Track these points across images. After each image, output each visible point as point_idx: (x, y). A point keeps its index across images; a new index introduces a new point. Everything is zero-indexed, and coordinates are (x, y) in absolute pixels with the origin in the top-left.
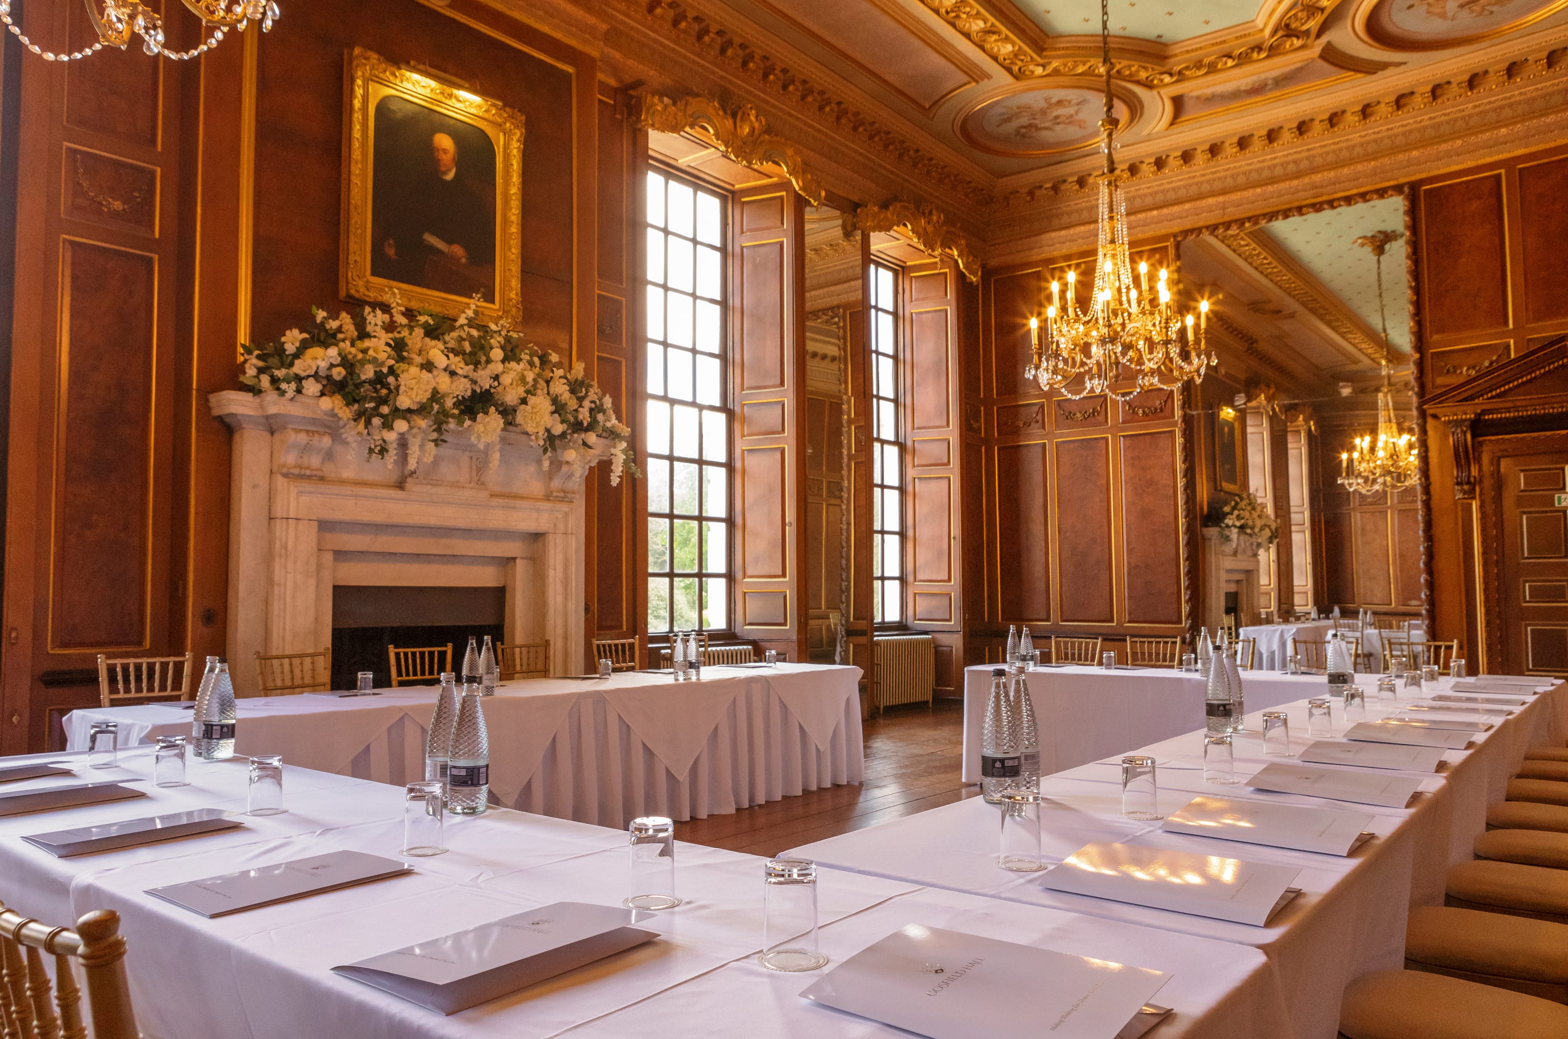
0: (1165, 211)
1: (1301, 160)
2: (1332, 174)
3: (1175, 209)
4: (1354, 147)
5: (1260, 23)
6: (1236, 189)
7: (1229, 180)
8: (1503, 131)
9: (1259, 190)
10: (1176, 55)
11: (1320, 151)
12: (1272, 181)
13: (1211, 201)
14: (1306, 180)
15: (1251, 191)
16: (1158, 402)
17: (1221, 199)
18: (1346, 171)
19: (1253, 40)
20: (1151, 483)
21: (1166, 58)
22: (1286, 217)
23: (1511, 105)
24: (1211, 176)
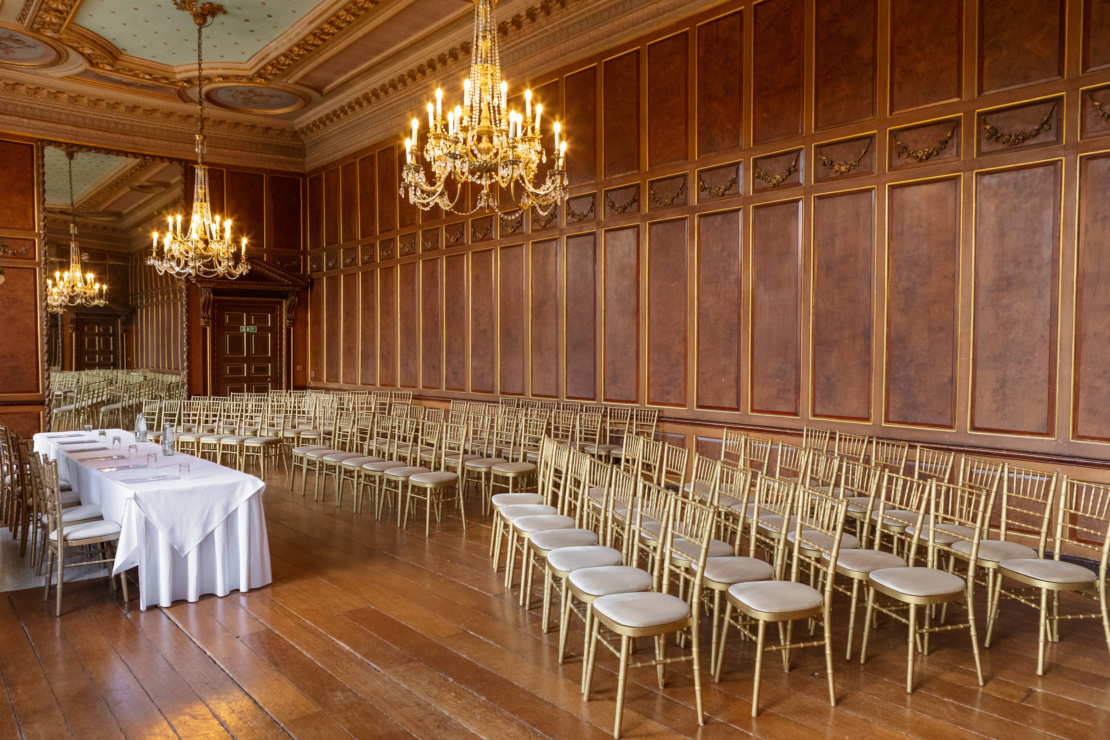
0: (34, 122)
1: (126, 124)
2: (144, 140)
3: (43, 124)
4: (156, 129)
5: (177, 70)
6: (84, 126)
7: (80, 119)
8: (227, 151)
9: (100, 133)
10: (121, 60)
11: (137, 124)
12: (107, 130)
13: (68, 128)
14: (130, 138)
15: (96, 132)
16: (24, 248)
17: (75, 129)
18: (152, 141)
19: (166, 75)
20: (15, 301)
21: (117, 59)
22: (118, 155)
23: (230, 140)
24: (68, 112)
